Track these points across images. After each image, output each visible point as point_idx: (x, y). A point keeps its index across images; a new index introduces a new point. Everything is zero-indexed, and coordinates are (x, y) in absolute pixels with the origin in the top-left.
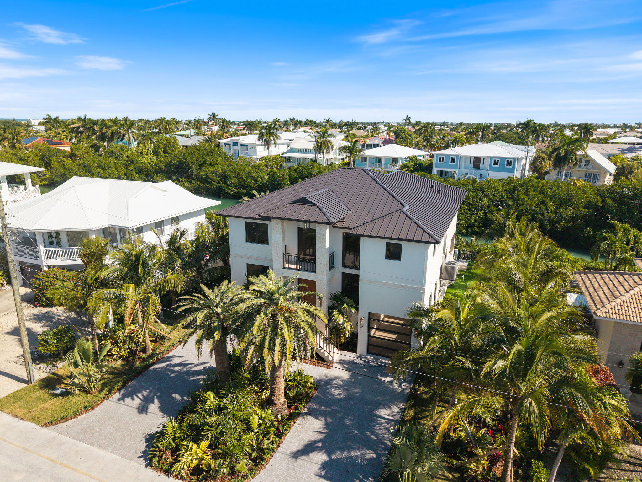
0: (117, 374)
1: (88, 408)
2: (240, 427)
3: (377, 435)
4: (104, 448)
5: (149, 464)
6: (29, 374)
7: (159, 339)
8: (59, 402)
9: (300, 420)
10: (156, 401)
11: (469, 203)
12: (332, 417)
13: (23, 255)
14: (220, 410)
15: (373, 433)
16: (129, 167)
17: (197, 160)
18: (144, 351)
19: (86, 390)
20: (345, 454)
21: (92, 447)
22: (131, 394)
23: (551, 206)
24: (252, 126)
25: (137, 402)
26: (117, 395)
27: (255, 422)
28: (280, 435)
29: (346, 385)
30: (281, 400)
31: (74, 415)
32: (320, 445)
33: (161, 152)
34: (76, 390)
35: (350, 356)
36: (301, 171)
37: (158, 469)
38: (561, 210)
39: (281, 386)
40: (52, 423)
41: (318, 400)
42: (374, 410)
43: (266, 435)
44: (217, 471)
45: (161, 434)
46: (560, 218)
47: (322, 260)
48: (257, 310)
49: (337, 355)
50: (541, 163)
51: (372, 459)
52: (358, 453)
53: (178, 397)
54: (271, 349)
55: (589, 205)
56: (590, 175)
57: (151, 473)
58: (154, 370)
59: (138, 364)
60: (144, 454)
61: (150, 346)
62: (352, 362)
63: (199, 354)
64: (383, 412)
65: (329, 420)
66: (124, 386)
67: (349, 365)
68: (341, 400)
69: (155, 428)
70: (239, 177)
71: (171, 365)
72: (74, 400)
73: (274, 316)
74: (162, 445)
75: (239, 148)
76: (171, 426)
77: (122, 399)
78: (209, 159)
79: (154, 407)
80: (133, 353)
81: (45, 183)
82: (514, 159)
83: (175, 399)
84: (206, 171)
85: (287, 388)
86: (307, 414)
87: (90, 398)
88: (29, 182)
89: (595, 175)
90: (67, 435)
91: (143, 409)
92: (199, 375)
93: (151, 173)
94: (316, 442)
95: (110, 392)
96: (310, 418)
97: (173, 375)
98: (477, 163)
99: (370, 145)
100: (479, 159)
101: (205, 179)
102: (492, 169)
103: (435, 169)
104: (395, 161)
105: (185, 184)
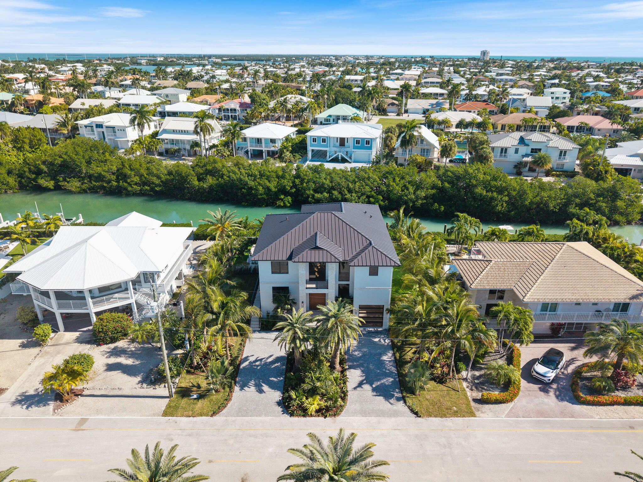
1: (227, 400)
3: (389, 370)
4: (260, 416)
5: (291, 415)
6: (171, 392)
8: (205, 402)
9: (348, 372)
10: (263, 385)
11: (356, 191)
12: (363, 367)
15: (386, 369)
17: (83, 158)
19: (217, 391)
20: (379, 383)
21: (253, 418)
22: (245, 385)
23: (411, 190)
25: (253, 388)
26: (237, 388)
28: (344, 382)
29: (359, 348)
30: (338, 365)
31: (223, 406)
32: (365, 382)
34: (209, 392)
37: (299, 416)
38: (418, 192)
40: (214, 414)
41: (350, 360)
42: (380, 358)
45: (284, 400)
46: (417, 198)
47: (333, 281)
50: (390, 141)
51: (392, 382)
52: (384, 380)
53: (274, 379)
55: (434, 187)
56: (424, 150)
57: (295, 418)
58: (244, 368)
60: (284, 412)
64: (385, 358)
65: (362, 369)
66: (235, 382)
68: (361, 357)
69: (278, 398)
70: (139, 175)
71: (250, 362)
72: (213, 398)
75: (104, 129)
76: (294, 394)
77: (242, 389)
79: (266, 388)
82: (371, 139)
83: (273, 381)
84: (96, 169)
86: (348, 369)
87: (221, 394)
89: (427, 150)
90: (231, 416)
91: (260, 391)
92: (275, 364)
93: (26, 174)
94: (363, 381)
95: (231, 387)
96: (352, 370)
97: (259, 368)
98: (342, 142)
99: (228, 110)
100: (344, 139)
101: (100, 178)
102: (355, 148)
103: (310, 148)
104: (273, 141)
105: (74, 184)
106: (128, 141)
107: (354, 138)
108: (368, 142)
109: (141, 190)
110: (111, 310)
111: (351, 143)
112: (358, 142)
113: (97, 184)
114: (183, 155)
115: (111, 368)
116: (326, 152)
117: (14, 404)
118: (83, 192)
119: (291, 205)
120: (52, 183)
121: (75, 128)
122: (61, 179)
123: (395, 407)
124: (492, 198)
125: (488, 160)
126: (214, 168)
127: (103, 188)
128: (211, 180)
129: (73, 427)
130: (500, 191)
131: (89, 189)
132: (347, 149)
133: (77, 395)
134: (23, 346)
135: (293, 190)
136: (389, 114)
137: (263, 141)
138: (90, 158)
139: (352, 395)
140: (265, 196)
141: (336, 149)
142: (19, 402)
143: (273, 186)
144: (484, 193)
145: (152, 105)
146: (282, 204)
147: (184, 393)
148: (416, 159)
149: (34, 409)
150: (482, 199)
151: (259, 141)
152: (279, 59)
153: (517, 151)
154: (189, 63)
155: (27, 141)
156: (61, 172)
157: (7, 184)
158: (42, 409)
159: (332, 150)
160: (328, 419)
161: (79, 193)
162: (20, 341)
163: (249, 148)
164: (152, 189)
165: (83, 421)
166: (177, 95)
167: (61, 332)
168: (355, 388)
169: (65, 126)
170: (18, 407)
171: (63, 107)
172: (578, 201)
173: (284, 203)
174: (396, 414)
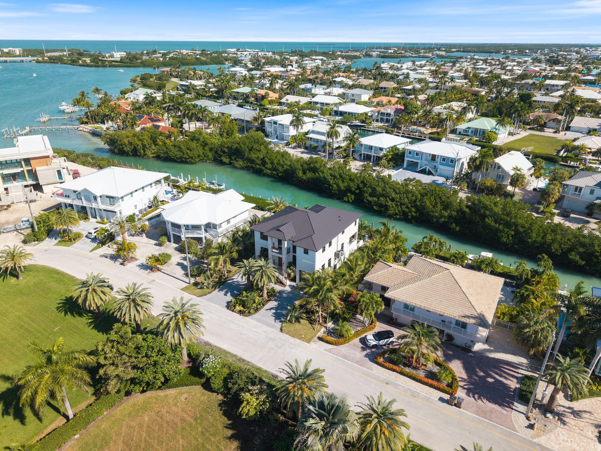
0: (217, 283)
1: (209, 293)
2: (252, 302)
4: (215, 304)
5: (228, 309)
6: (190, 281)
7: (229, 272)
8: (200, 290)
9: (271, 302)
10: (229, 292)
12: (281, 302)
13: (175, 231)
14: (247, 296)
16: (205, 148)
17: (248, 147)
18: (224, 276)
19: (208, 288)
20: (280, 311)
21: (212, 304)
22: (222, 290)
24: (294, 86)
25: (224, 292)
26: (217, 290)
27: (257, 301)
28: (264, 305)
29: (289, 293)
30: (265, 295)
31: (206, 295)
33: (225, 135)
34: (205, 287)
35: (293, 284)
36: (310, 164)
37: (230, 310)
39: (265, 291)
40: (200, 296)
41: (278, 297)
42: (294, 301)
43: (260, 305)
44: (245, 311)
45: (231, 302)
46: (442, 216)
47: (284, 251)
48: (257, 271)
49: (288, 283)
52: (283, 311)
53: (236, 292)
54: (261, 281)
56: (500, 175)
57: (228, 311)
58: (228, 283)
59: (223, 280)
60: (226, 306)
61: (226, 274)
62: (294, 286)
63: (242, 280)
65: (279, 303)
66: (219, 287)
67: (291, 287)
68: (286, 297)
69: (229, 300)
70: (272, 163)
71: (233, 282)
72: (205, 290)
73: (262, 272)
74: (231, 304)
75: (277, 126)
76: (233, 300)
77: (219, 291)
78: (256, 146)
79: (229, 294)
80: (221, 276)
81: (154, 155)
82: (455, 159)
84: (253, 156)
85: (268, 293)
87: (209, 290)
88: (163, 181)
89: (503, 176)
90: (205, 300)
91: (225, 295)
93: (219, 152)
94: (274, 308)
95: (215, 289)
96: (274, 302)
97: (234, 285)
98: (434, 157)
99: (384, 114)
100: (435, 156)
101: (252, 161)
102: (441, 164)
103: (406, 159)
104: (381, 149)
105: (240, 163)
106: (289, 136)
107: (441, 156)
108: (452, 161)
109: (271, 173)
110: (192, 238)
111: (438, 160)
112: (444, 159)
113: (250, 165)
114: (320, 151)
115: (179, 264)
116: (418, 163)
117: (137, 266)
118: (242, 168)
119: (353, 201)
120: (228, 160)
121: (263, 123)
122: (233, 158)
123: (275, 324)
124: (498, 230)
125: (549, 196)
126: (315, 167)
127: (253, 168)
128: (310, 175)
129: (149, 281)
130: (508, 225)
131: (246, 167)
132: (435, 164)
133: (158, 270)
134: (156, 245)
135: (358, 191)
136: (546, 130)
137: (373, 148)
138: (252, 147)
139: (262, 311)
140: (337, 192)
141: (426, 162)
142: (139, 266)
143: (342, 186)
144: (493, 224)
145: (332, 105)
146: (346, 200)
147: (196, 284)
148: (485, 183)
149: (142, 270)
150: (490, 228)
151: (371, 148)
152: (510, 51)
153: (592, 192)
154: (414, 55)
155: (226, 131)
156: (234, 154)
157: (208, 156)
158: (144, 271)
159: (423, 164)
160: (242, 316)
161: (241, 169)
162: (156, 242)
163: (363, 152)
164: (277, 174)
165: (154, 280)
166: (361, 95)
167: (172, 243)
168: (267, 310)
169: (257, 121)
170: (138, 267)
171: (276, 101)
172: (581, 250)
173: (348, 200)
174: (273, 326)
